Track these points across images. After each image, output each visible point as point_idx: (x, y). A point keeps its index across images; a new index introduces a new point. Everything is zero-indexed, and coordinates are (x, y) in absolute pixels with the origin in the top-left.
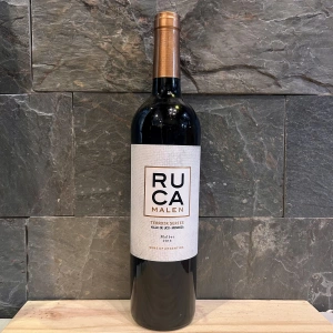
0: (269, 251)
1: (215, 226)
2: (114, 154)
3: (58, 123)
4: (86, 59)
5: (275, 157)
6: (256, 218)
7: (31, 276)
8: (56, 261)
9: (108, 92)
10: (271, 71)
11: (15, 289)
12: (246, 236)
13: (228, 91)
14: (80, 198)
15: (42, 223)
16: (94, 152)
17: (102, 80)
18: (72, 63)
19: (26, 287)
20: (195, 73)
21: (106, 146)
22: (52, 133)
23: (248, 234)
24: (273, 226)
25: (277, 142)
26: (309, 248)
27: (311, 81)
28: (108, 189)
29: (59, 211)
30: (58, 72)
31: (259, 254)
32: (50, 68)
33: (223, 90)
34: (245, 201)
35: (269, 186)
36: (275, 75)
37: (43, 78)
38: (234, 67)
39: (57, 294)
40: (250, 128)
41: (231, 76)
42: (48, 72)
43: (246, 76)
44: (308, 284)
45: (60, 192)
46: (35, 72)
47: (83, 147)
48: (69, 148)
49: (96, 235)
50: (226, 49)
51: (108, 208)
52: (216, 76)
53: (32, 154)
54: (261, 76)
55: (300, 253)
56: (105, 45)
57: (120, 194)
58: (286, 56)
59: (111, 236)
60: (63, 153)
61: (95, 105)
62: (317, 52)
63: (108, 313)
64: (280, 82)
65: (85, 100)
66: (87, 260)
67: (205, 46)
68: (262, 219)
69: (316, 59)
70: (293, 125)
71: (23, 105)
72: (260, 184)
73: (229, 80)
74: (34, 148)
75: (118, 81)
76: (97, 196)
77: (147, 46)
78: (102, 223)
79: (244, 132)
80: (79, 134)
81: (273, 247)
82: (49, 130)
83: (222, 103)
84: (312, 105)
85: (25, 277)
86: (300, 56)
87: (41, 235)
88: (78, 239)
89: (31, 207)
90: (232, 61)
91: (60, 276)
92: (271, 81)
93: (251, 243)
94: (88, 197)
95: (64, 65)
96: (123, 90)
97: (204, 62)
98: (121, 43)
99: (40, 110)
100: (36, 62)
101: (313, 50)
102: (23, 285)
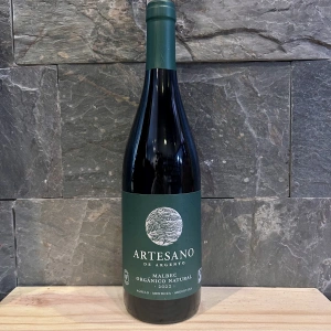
0: (274, 234)
1: (214, 207)
2: (102, 130)
3: (42, 98)
4: (70, 28)
5: (280, 131)
6: (260, 199)
7: (20, 261)
8: (46, 245)
9: (95, 63)
10: (274, 34)
11: (4, 275)
12: (249, 218)
13: (227, 58)
14: (69, 178)
15: (29, 205)
16: (81, 129)
17: (88, 51)
18: (56, 33)
19: (15, 273)
20: (189, 39)
21: (94, 122)
22: (36, 110)
23: (250, 216)
24: (278, 207)
25: (282, 114)
26: (319, 231)
27: (319, 43)
28: (97, 169)
29: (47, 193)
30: (41, 44)
31: (263, 238)
32: (32, 39)
33: (220, 57)
34: (246, 180)
35: (273, 163)
36: (279, 38)
37: (26, 51)
38: (233, 31)
39: (47, 280)
40: (251, 99)
41: (229, 41)
42: (30, 44)
43: (247, 40)
44: (318, 271)
45: (46, 172)
46: (17, 44)
47: (69, 123)
48: (55, 125)
49: (86, 218)
50: (223, 12)
51: (98, 189)
52: (212, 41)
53: (17, 132)
54: (263, 40)
55: (309, 237)
56: (90, 12)
57: (110, 173)
58: (291, 16)
59: (102, 219)
60: (49, 130)
61: (82, 78)
62: (327, 10)
63: (98, 300)
64: (284, 46)
65: (71, 72)
66: (77, 244)
67: (200, 9)
68: (266, 199)
69: (326, 18)
70: (300, 95)
71: (6, 80)
72: (263, 160)
73: (227, 46)
74: (18, 125)
75: (105, 50)
76: (86, 176)
77: (136, 11)
78: (92, 206)
79: (246, 103)
80: (65, 110)
81: (278, 230)
82: (34, 106)
83: (221, 72)
84: (321, 71)
85: (13, 263)
86: (307, 16)
87: (29, 218)
88: (67, 222)
89: (17, 189)
90: (230, 25)
91: (49, 261)
92: (274, 46)
93: (254, 226)
94: (77, 177)
95: (47, 35)
96: (110, 60)
97: (199, 27)
98: (108, 9)
99: (24, 84)
100: (17, 33)
101: (322, 9)
102: (12, 271)
